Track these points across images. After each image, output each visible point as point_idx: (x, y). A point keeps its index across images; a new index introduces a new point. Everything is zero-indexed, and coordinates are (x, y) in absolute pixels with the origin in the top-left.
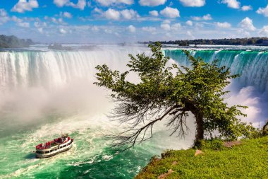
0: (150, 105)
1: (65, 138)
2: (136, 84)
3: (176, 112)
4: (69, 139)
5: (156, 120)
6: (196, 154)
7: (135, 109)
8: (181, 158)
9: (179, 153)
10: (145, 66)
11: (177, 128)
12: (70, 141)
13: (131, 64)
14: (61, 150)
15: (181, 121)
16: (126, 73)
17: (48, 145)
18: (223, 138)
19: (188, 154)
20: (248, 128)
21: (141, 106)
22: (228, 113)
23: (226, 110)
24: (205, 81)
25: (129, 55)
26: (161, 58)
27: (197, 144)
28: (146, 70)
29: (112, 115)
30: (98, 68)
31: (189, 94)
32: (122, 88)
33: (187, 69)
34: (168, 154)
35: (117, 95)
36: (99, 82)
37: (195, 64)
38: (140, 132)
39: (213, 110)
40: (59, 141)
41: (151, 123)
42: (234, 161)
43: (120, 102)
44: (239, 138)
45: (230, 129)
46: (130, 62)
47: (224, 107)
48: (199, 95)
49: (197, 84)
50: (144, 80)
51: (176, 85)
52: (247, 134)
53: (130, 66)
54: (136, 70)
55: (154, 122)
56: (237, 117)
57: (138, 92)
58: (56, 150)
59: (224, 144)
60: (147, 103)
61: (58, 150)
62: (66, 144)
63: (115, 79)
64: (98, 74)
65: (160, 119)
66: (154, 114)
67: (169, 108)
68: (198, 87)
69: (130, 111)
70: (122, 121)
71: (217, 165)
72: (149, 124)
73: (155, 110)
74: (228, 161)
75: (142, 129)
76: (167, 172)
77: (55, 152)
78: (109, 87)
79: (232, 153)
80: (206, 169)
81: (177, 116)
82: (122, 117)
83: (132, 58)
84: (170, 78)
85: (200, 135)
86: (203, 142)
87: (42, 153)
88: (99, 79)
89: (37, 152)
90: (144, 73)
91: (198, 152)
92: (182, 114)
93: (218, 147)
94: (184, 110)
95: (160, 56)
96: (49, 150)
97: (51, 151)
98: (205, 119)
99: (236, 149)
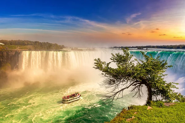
0: (122, 80)
1: (77, 94)
2: (115, 68)
3: (136, 84)
4: (79, 95)
5: (125, 88)
6: (148, 109)
7: (114, 81)
8: (139, 110)
9: (138, 107)
10: (120, 60)
11: (137, 93)
12: (79, 96)
13: (113, 58)
14: (74, 100)
15: (139, 89)
16: (110, 63)
17: (68, 97)
18: (164, 100)
19: (143, 108)
20: (179, 95)
21: (117, 80)
22: (167, 87)
23: (166, 85)
24: (153, 68)
25: (112, 54)
26: (128, 56)
27: (149, 103)
28: (120, 62)
29: (102, 84)
30: (95, 60)
31: (144, 75)
32: (107, 71)
33: (142, 62)
34: (131, 108)
35: (104, 74)
36: (96, 67)
37: (147, 59)
38: (116, 94)
39: (158, 85)
40: (74, 95)
41: (122, 90)
42: (171, 115)
43: (106, 78)
44: (174, 101)
45: (168, 96)
46: (112, 57)
47: (164, 83)
48: (149, 76)
49: (148, 70)
50: (119, 67)
51: (137, 70)
52: (178, 99)
53: (112, 59)
54: (115, 62)
55: (124, 89)
56: (172, 89)
57: (115, 73)
58: (72, 100)
59: (164, 104)
60: (120, 79)
61: (73, 100)
62: (77, 97)
63: (104, 66)
64: (95, 63)
65: (127, 88)
66: (124, 85)
67: (132, 82)
68: (148, 72)
69: (111, 82)
70: (107, 88)
71: (161, 116)
72: (121, 90)
73: (124, 83)
74: (167, 114)
75: (117, 92)
76: (131, 118)
77: (71, 101)
78: (101, 70)
79: (170, 110)
80: (154, 118)
81: (137, 87)
82: (107, 85)
83: (113, 55)
84: (133, 66)
85: (150, 98)
86: (152, 102)
87: (65, 101)
88: (96, 66)
89: (63, 100)
90: (119, 63)
91: (149, 108)
92: (139, 86)
93: (161, 106)
94: (141, 84)
95: (128, 55)
96: (69, 100)
97: (70, 100)
98: (153, 89)
99: (172, 108)
